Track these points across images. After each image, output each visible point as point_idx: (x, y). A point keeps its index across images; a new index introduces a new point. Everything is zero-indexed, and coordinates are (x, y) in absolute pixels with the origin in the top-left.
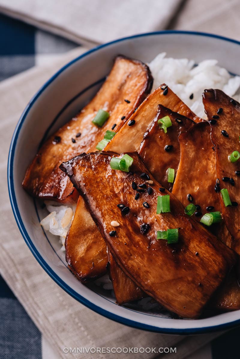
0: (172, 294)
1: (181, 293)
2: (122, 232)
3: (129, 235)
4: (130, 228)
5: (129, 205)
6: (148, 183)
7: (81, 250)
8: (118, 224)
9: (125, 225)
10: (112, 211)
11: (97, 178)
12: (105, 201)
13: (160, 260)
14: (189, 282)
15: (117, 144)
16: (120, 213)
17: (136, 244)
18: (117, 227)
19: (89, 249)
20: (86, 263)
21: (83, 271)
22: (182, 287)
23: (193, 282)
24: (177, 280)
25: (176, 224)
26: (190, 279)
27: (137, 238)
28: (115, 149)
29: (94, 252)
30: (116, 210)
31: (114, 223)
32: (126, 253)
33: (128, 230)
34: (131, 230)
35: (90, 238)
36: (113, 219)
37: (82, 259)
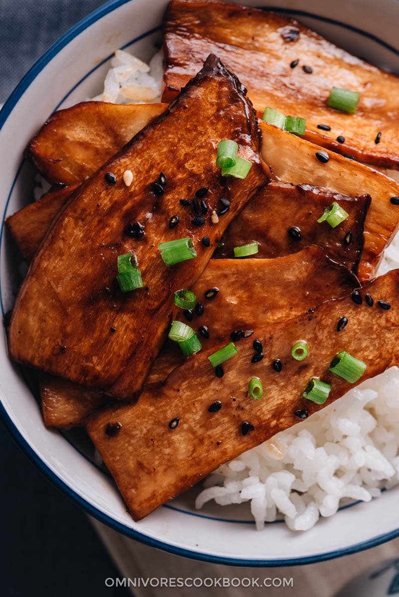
0: (36, 306)
1: (42, 320)
2: (118, 194)
3: (116, 206)
4: (129, 204)
5: (167, 193)
6: (211, 214)
7: (77, 133)
8: (128, 184)
9: (132, 195)
10: (152, 167)
11: (203, 124)
12: (165, 150)
13: (86, 270)
14: (63, 328)
15: (278, 142)
16: (151, 181)
17: (103, 224)
18: (123, 182)
19: (84, 145)
20: (58, 147)
21: (45, 148)
22: (52, 323)
23: (66, 336)
24: (61, 306)
25: (154, 281)
26: (69, 329)
27: (115, 223)
29: (80, 156)
30: (154, 172)
31: (129, 176)
32: (84, 210)
33: (125, 203)
34: (125, 208)
35: (104, 142)
36: (138, 173)
37: (63, 140)
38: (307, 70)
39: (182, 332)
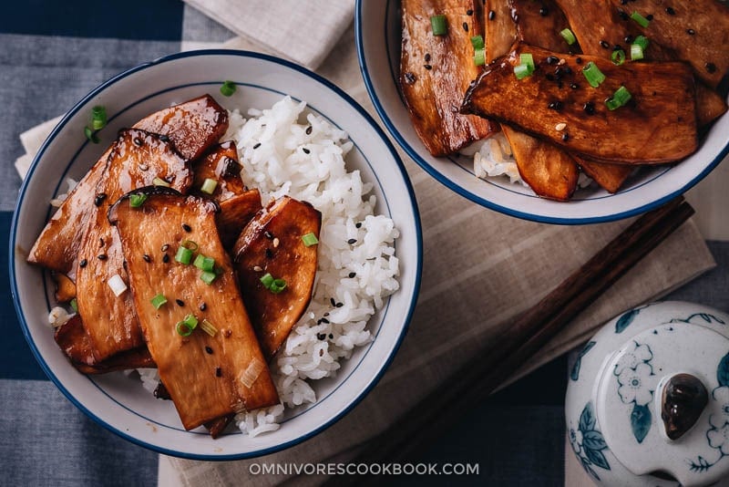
0: (661, 148)
1: (668, 140)
2: (573, 129)
3: (580, 127)
4: (576, 119)
5: (558, 99)
6: (561, 65)
7: (543, 175)
8: (564, 125)
9: (569, 120)
10: (547, 116)
11: (507, 97)
12: (533, 113)
13: (626, 126)
14: (668, 125)
15: (494, 48)
16: (555, 113)
17: (595, 130)
18: (565, 129)
19: (548, 167)
20: (557, 182)
21: (561, 190)
22: (666, 134)
23: (671, 121)
24: (656, 131)
25: (616, 82)
26: (666, 121)
27: (590, 123)
28: (496, 54)
29: (556, 166)
30: (549, 113)
31: (560, 127)
32: (592, 145)
33: (576, 122)
34: (578, 120)
35: (541, 155)
36: (555, 123)
37: (551, 181)
38: (428, 58)
39: (636, 51)
